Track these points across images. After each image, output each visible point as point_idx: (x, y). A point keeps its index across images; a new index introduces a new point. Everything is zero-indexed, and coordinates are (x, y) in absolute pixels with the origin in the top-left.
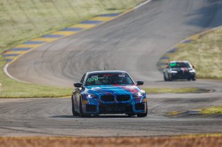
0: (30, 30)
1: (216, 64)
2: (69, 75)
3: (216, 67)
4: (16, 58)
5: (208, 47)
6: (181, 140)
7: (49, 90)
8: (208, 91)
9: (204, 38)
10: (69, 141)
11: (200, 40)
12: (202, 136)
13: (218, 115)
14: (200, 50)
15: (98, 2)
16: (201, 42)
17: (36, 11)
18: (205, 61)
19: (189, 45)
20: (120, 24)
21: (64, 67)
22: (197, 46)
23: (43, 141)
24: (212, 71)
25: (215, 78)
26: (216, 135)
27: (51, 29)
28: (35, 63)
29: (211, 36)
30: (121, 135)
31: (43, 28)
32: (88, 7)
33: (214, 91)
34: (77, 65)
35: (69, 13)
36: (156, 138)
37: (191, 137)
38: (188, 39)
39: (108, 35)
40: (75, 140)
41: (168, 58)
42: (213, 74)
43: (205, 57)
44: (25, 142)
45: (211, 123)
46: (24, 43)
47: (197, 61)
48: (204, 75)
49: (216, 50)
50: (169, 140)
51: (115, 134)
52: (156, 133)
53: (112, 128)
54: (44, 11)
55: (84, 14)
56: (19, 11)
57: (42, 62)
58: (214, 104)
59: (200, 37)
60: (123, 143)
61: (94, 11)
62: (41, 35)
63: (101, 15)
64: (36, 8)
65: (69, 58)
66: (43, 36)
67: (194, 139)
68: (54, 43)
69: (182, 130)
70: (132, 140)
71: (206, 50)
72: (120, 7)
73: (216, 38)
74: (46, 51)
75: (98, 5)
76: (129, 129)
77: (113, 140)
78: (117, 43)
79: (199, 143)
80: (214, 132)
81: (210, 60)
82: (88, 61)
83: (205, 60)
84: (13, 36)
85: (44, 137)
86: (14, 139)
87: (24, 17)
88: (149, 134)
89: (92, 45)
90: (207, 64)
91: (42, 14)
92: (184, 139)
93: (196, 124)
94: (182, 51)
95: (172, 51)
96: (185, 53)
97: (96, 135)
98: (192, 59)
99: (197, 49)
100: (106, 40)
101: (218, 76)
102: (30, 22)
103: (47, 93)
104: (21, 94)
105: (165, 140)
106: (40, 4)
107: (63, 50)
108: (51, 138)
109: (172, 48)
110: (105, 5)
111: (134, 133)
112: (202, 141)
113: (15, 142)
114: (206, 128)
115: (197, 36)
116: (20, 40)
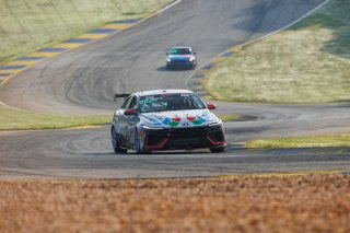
0: (24, 43)
1: (265, 83)
2: (75, 99)
3: (265, 87)
4: (7, 79)
5: (255, 61)
6: (220, 182)
7: (49, 120)
8: (254, 118)
9: (249, 49)
10: (75, 184)
11: (243, 52)
12: (248, 176)
13: (268, 149)
14: (244, 66)
15: (111, 5)
16: (245, 55)
17: (31, 17)
18: (251, 80)
19: (230, 58)
20: (140, 33)
21: (69, 89)
22: (240, 59)
23: (43, 185)
24: (259, 93)
25: (264, 101)
26: (265, 175)
27: (51, 41)
28: (31, 85)
29: (257, 47)
30: (142, 176)
31: (42, 40)
32: (99, 11)
33: (263, 118)
34: (85, 86)
35: (74, 20)
36: (188, 180)
37: (232, 178)
38: (228, 51)
39: (125, 47)
40: (83, 183)
41: (202, 76)
42: (261, 97)
43: (251, 74)
44: (20, 186)
45: (259, 160)
46: (18, 59)
47: (240, 79)
48: (249, 98)
49: (265, 64)
50: (205, 182)
51: (135, 176)
52: (188, 174)
53: (132, 168)
54: (42, 17)
55: (94, 20)
56: (10, 18)
57: (41, 84)
58: (263, 134)
59: (244, 48)
60: (145, 186)
61: (107, 17)
62: (38, 48)
63: (116, 22)
64: (32, 13)
65: (75, 78)
66: (41, 50)
67: (236, 181)
68: (56, 58)
69: (221, 169)
70: (156, 183)
71: (251, 65)
72: (140, 10)
73: (265, 50)
74: (45, 69)
75: (112, 9)
76: (153, 169)
77: (132, 183)
78: (136, 58)
79: (242, 186)
80: (263, 172)
81: (257, 78)
82: (98, 82)
83: (251, 78)
84: (4, 51)
85: (44, 180)
86: (5, 183)
87: (17, 25)
88: (178, 174)
89: (104, 61)
90: (253, 83)
91: (40, 22)
92: (224, 181)
93: (240, 161)
94: (221, 67)
95: (209, 68)
96: (225, 70)
97: (111, 177)
98: (233, 77)
99: (240, 63)
100: (122, 53)
101: (268, 99)
102: (25, 32)
103: (47, 124)
104: (14, 125)
105: (199, 182)
106: (38, 9)
107: (68, 67)
108: (53, 182)
109: (207, 64)
110: (119, 9)
111: (158, 174)
112: (246, 182)
113: (7, 187)
114: (252, 166)
115: (240, 46)
116: (13, 56)
